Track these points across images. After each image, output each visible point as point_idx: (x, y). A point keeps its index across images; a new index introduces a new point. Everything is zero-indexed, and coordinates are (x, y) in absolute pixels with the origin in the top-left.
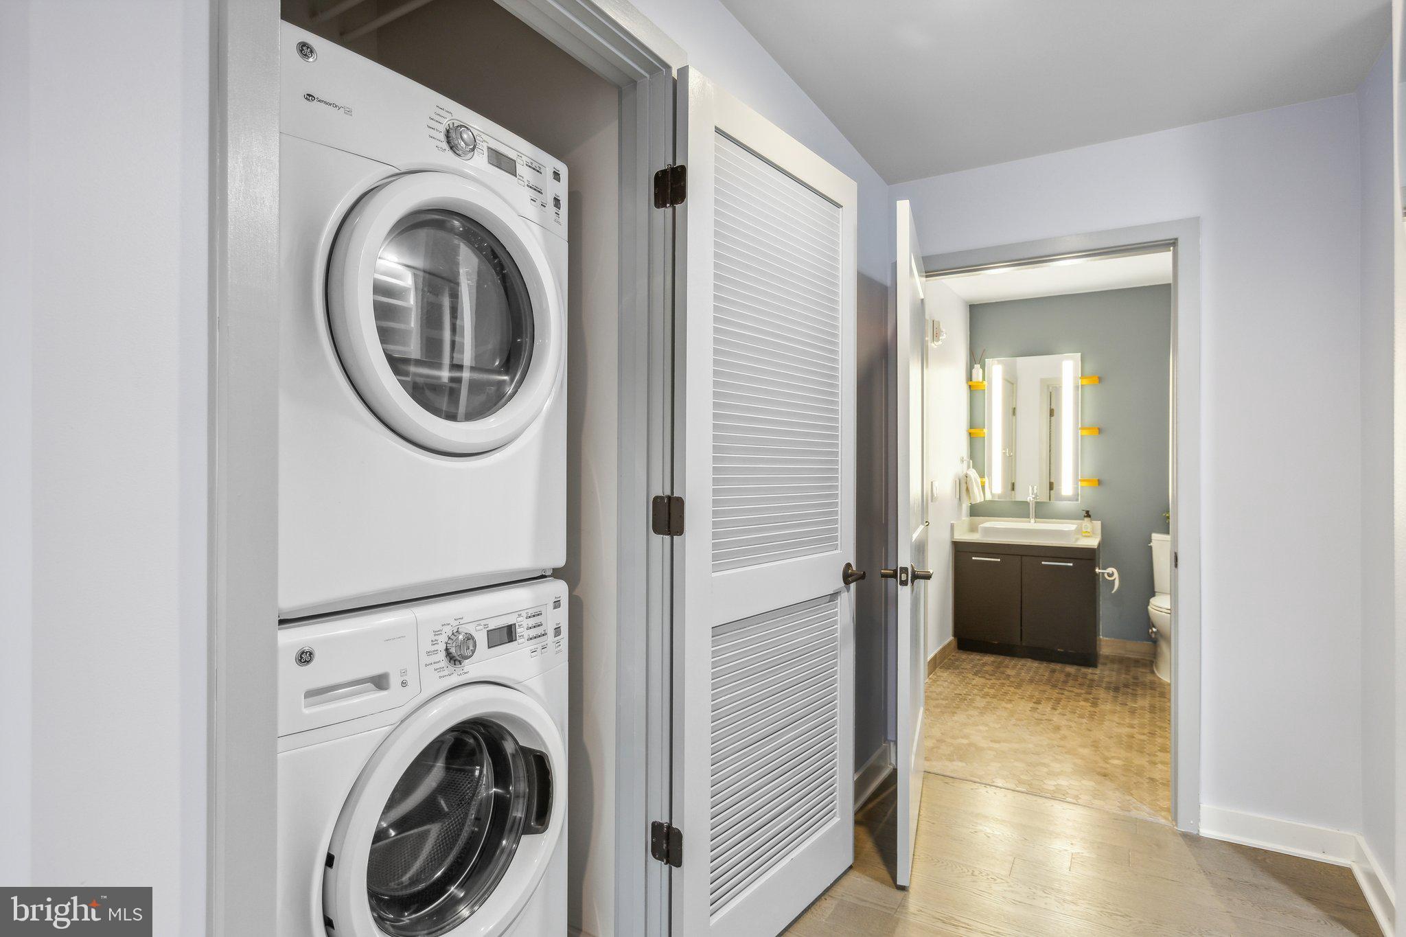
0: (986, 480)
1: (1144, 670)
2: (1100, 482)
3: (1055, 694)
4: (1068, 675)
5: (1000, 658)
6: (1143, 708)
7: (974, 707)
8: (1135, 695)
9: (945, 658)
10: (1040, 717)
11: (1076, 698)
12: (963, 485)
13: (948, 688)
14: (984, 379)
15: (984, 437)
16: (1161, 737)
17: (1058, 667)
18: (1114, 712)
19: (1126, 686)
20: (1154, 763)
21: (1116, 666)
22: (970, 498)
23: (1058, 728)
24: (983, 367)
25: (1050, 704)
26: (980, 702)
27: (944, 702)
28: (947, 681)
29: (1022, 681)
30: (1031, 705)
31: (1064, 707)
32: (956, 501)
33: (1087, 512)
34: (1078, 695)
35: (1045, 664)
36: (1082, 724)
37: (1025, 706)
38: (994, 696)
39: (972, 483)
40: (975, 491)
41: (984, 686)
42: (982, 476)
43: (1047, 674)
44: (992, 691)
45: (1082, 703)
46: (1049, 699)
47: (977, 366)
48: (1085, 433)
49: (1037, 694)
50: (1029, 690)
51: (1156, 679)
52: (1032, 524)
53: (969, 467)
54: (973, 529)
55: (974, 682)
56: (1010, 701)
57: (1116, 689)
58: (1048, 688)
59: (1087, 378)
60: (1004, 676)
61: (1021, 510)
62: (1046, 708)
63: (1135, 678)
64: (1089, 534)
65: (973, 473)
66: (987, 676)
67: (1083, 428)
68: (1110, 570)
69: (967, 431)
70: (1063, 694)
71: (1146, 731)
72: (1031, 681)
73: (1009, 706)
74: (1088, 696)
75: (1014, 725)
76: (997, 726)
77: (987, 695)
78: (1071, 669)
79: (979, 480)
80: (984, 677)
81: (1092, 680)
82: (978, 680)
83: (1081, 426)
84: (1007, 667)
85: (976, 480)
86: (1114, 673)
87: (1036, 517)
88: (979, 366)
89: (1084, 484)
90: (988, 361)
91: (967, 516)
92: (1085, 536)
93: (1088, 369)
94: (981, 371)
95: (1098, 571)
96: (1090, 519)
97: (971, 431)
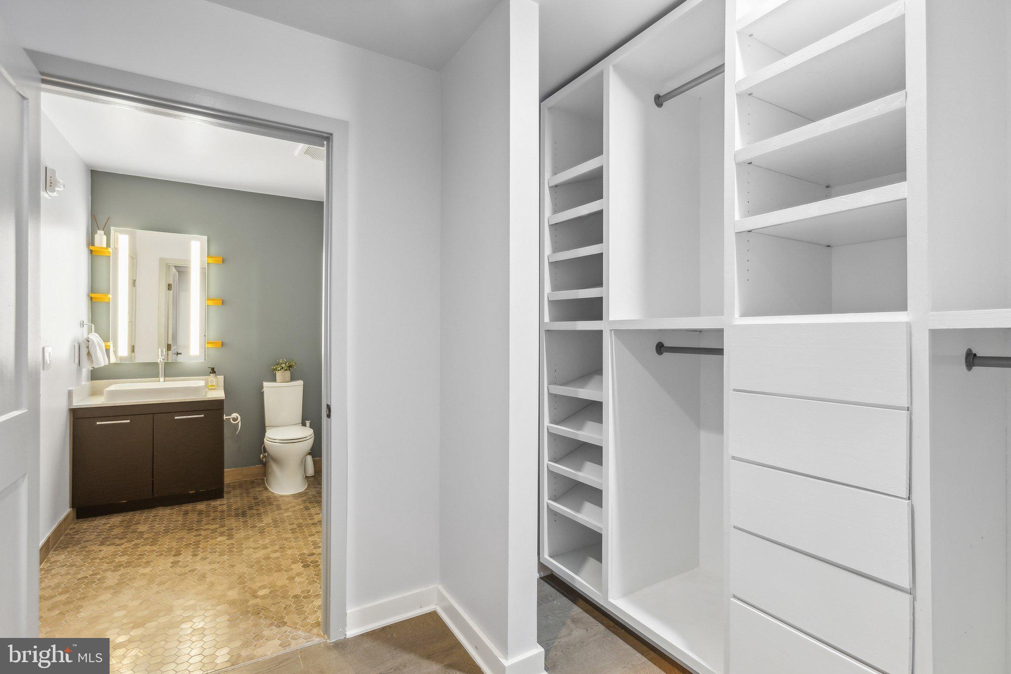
0: (111, 344)
1: (259, 489)
2: (223, 344)
3: (191, 537)
4: (200, 513)
5: (128, 516)
6: (268, 525)
7: (106, 588)
8: (259, 515)
9: (61, 536)
10: (183, 570)
11: (213, 535)
12: (84, 351)
13: (69, 574)
14: (108, 245)
15: (109, 303)
16: (290, 548)
17: (189, 507)
18: (247, 538)
19: (251, 508)
20: (291, 579)
21: (238, 492)
22: (92, 362)
23: (203, 577)
24: (108, 234)
25: (190, 551)
26: (112, 578)
27: (63, 598)
28: (65, 565)
29: (157, 534)
30: (172, 559)
31: (204, 550)
32: (75, 366)
33: (212, 369)
34: (214, 531)
35: (177, 508)
36: (224, 562)
37: (164, 564)
38: (128, 564)
39: (95, 347)
40: (99, 356)
41: (115, 555)
42: (106, 339)
43: (180, 518)
44: (125, 559)
45: (220, 539)
46: (187, 545)
47: (100, 233)
48: (210, 303)
49: (174, 544)
50: (167, 542)
51: (270, 494)
52: (161, 383)
53: (90, 331)
54: (94, 393)
55: (102, 554)
56: (148, 563)
57: (244, 514)
58: (184, 533)
59: (211, 257)
60: (136, 535)
61: (149, 370)
62: (186, 557)
63: (255, 498)
64: (214, 387)
65: (95, 337)
66: (117, 541)
67: (208, 299)
68: (235, 415)
69: (89, 296)
70: (200, 535)
71: (277, 547)
72: (166, 531)
73: (147, 570)
74: (222, 529)
75: (158, 592)
76: (136, 603)
77: (120, 565)
78: (201, 506)
79: (103, 344)
80: (114, 544)
81: (223, 512)
82: (107, 550)
83: (207, 296)
84: (138, 523)
85: (99, 344)
86: (238, 499)
87: (165, 376)
88: (102, 232)
89: (210, 346)
90: (113, 229)
91: (88, 380)
92: (211, 389)
93: (214, 250)
94: (105, 238)
95: (225, 417)
96: (214, 374)
97: (93, 295)
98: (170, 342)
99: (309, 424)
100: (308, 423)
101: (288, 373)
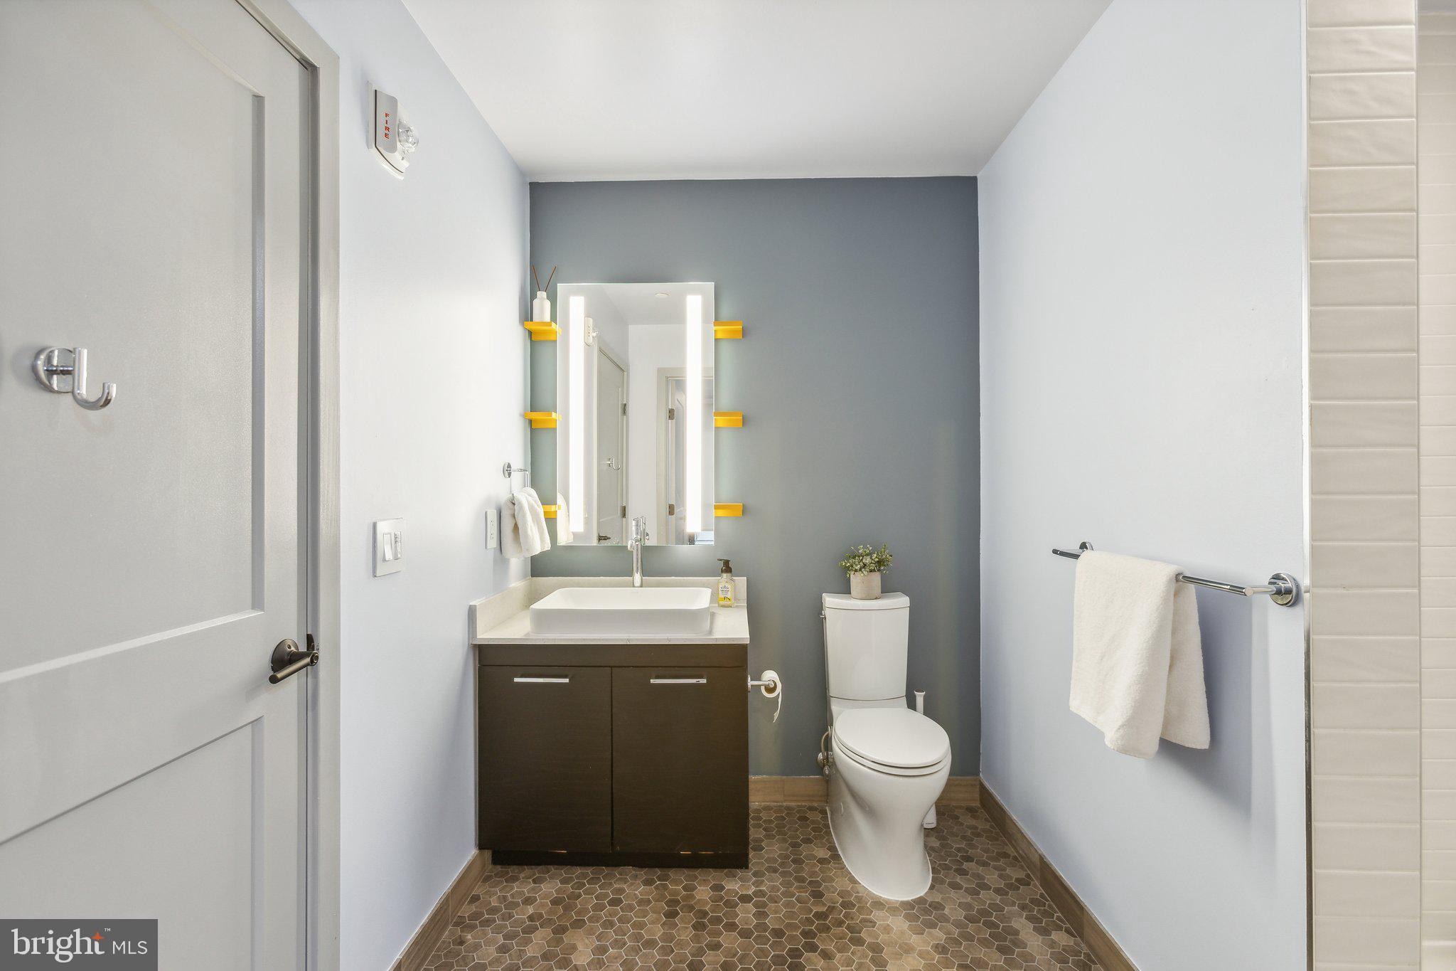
0: (558, 509)
1: (820, 853)
2: (745, 510)
12: (507, 523)
14: (554, 317)
15: (555, 429)
21: (777, 851)
22: (523, 546)
24: (553, 298)
32: (490, 553)
33: (726, 563)
35: (657, 881)
39: (524, 516)
40: (533, 532)
42: (547, 499)
47: (542, 295)
48: (721, 421)
53: (520, 485)
59: (724, 326)
61: (616, 563)
64: (728, 603)
65: (528, 498)
67: (718, 413)
68: (768, 678)
69: (524, 416)
79: (541, 510)
83: (716, 409)
85: (532, 508)
87: (644, 574)
88: (544, 294)
89: (721, 513)
90: (561, 287)
91: (525, 577)
92: (724, 606)
93: (726, 311)
94: (548, 304)
95: (750, 683)
96: (729, 574)
97: (535, 416)
98: (672, 502)
99: (922, 699)
100: (920, 698)
101: (876, 578)
